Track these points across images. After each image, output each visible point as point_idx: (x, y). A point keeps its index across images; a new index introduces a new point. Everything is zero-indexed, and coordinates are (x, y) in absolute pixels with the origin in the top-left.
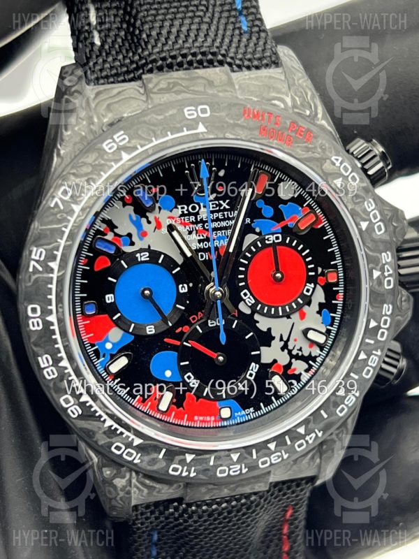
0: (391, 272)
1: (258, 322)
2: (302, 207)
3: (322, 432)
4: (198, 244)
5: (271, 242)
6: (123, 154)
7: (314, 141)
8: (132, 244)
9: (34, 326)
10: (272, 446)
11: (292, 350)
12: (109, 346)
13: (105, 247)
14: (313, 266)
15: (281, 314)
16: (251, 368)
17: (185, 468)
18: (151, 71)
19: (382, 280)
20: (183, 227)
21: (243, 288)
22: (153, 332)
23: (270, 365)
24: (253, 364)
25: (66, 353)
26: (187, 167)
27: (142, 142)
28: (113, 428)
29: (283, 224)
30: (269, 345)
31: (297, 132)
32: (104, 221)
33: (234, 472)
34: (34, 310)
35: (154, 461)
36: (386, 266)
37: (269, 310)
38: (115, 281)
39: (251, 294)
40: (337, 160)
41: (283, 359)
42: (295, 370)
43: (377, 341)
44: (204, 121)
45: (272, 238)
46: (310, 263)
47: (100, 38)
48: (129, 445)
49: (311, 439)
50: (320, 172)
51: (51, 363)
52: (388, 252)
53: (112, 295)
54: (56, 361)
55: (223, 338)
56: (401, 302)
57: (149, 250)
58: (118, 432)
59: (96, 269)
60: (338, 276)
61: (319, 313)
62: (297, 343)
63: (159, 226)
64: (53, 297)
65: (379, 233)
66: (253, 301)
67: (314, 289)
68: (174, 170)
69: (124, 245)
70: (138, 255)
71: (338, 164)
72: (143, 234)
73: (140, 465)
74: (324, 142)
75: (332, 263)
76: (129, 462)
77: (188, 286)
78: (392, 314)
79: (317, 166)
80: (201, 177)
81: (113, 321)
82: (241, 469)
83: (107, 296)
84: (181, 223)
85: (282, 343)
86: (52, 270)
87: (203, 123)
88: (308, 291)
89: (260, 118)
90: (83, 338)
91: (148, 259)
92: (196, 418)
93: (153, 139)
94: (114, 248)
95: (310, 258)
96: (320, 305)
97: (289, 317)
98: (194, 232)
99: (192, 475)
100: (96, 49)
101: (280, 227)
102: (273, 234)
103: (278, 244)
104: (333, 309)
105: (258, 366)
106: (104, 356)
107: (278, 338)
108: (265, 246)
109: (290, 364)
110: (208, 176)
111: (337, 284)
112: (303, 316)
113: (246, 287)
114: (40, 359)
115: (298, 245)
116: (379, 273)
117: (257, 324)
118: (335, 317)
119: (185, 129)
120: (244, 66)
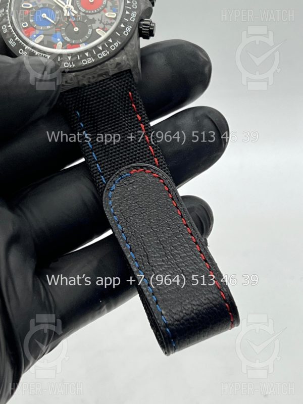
10: (100, 48)
11: (104, 23)
15: (96, 12)
17: (70, 63)
21: (80, 7)
24: (90, 30)
30: (95, 23)
33: (89, 61)
37: (91, 12)
42: (107, 28)
49: (116, 45)
61: (111, 9)
62: (105, 20)
66: (84, 10)
85: (99, 22)
88: (104, 3)
96: (111, 6)
97: (99, 13)
99: (74, 66)
107: (97, 20)
109: (104, 27)
112: (105, 11)
117: (89, 18)
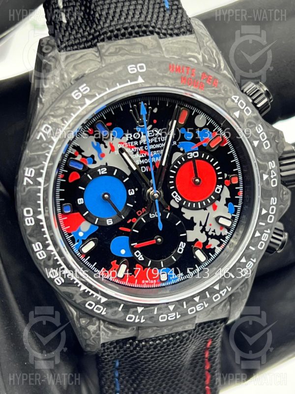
0: (275, 175)
1: (184, 213)
2: (212, 132)
3: (231, 288)
4: (140, 161)
5: (192, 157)
6: (86, 100)
7: (219, 85)
8: (95, 162)
9: (28, 223)
10: (197, 299)
11: (208, 232)
12: (81, 234)
13: (76, 166)
14: (221, 173)
15: (200, 207)
16: (180, 246)
17: (138, 316)
18: (103, 40)
19: (270, 181)
20: (130, 149)
21: (173, 190)
22: (112, 223)
23: (193, 243)
24: (182, 243)
25: (52, 240)
26: (131, 107)
27: (99, 91)
28: (86, 291)
29: (199, 144)
30: (192, 229)
31: (207, 80)
32: (74, 147)
33: (171, 318)
34: (28, 212)
35: (116, 313)
36: (272, 171)
37: (192, 205)
38: (84, 189)
39: (179, 194)
40: (236, 98)
41: (203, 238)
42: (211, 245)
43: (267, 224)
44: (142, 74)
45: (192, 155)
46: (219, 171)
47: (66, 18)
48: (98, 302)
49: (223, 293)
50: (224, 107)
51: (41, 248)
52: (273, 161)
53: (82, 199)
54: (45, 246)
55: (160, 226)
56: (283, 195)
57: (106, 166)
58: (90, 294)
59: (70, 181)
60: (239, 179)
61: (226, 205)
62: (212, 227)
63: (113, 149)
64: (41, 202)
65: (266, 148)
66: (180, 199)
67: (222, 189)
68: (122, 110)
69: (89, 163)
70: (99, 170)
71: (236, 101)
72: (102, 156)
73: (106, 316)
74: (226, 86)
75: (234, 170)
76: (98, 314)
77: (135, 191)
78: (277, 204)
79: (222, 103)
80: (141, 114)
81: (84, 217)
82: (176, 316)
83: (78, 200)
84: (128, 147)
85: (202, 227)
86: (39, 184)
87: (141, 76)
88: (218, 190)
89: (181, 71)
90: (63, 229)
91: (106, 173)
92: (143, 282)
93: (107, 89)
94: (82, 166)
95: (219, 168)
96: (227, 199)
97: (205, 209)
98: (138, 152)
99: (142, 321)
100: (64, 25)
101: (197, 147)
102: (192, 152)
103: (196, 158)
104: (236, 202)
105: (185, 244)
106: (78, 241)
107: (198, 224)
108: (187, 160)
109: (207, 241)
110: (146, 113)
111: (238, 185)
112: (215, 208)
113: (175, 189)
114: (33, 245)
115: (210, 159)
116: (267, 176)
117: (183, 215)
118: (237, 208)
119: (129, 81)
120: (168, 34)
